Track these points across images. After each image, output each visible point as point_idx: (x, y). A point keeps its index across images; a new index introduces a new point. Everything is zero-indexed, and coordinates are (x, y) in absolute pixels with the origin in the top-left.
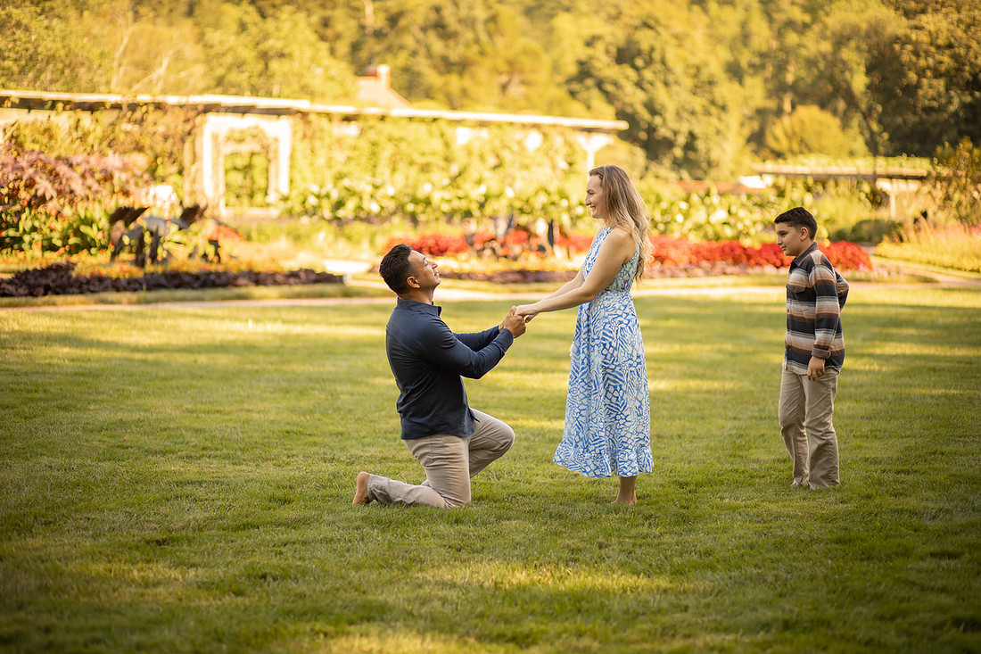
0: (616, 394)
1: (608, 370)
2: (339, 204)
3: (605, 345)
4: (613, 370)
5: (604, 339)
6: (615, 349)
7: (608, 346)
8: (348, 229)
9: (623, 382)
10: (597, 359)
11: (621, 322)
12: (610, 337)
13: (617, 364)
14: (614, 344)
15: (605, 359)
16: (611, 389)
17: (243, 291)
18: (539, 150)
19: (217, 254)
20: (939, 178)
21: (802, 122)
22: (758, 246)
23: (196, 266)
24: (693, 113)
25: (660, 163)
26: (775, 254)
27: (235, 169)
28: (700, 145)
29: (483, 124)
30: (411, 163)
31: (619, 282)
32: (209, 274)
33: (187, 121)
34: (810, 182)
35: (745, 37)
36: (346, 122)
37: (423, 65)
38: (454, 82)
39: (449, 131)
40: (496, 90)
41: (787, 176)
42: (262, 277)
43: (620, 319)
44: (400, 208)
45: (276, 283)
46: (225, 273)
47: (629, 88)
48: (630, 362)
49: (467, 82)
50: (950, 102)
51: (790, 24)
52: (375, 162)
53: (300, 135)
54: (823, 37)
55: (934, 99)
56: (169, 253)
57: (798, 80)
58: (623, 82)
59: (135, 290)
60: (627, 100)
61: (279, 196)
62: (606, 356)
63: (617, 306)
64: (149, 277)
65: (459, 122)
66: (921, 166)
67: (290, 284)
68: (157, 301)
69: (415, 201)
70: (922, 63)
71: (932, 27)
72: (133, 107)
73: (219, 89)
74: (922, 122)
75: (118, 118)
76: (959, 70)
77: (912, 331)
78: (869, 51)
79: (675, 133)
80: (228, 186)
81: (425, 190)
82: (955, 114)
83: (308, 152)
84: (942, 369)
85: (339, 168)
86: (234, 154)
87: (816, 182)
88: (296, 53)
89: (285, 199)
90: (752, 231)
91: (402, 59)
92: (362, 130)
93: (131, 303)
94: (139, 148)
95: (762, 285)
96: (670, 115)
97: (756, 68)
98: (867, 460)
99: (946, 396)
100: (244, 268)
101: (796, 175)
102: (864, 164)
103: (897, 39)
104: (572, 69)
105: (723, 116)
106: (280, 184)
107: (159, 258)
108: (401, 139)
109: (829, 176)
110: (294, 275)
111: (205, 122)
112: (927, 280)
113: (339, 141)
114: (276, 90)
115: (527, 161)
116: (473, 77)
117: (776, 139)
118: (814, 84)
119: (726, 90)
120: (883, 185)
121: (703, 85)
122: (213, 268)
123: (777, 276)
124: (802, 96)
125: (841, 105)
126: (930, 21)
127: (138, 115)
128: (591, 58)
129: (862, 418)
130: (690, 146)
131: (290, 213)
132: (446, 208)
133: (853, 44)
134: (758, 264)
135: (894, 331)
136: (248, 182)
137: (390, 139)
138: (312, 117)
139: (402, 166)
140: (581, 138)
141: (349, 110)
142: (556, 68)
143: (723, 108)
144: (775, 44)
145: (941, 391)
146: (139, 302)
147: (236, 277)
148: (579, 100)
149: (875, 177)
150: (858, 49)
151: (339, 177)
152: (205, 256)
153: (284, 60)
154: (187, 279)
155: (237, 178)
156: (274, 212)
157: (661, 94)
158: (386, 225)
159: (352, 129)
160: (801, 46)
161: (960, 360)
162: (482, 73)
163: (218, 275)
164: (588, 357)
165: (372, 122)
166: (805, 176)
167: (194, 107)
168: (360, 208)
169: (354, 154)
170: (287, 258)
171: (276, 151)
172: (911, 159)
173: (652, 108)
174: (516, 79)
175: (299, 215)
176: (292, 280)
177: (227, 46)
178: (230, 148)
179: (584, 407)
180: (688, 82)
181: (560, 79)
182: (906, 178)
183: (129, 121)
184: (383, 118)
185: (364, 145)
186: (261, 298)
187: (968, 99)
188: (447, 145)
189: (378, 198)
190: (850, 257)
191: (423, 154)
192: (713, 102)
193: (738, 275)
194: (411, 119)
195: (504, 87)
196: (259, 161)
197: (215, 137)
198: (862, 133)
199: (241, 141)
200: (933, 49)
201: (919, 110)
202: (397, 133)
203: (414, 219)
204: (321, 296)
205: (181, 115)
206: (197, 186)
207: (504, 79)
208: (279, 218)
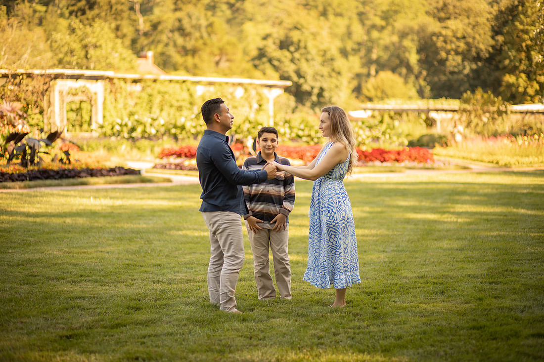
0: (336, 239)
1: (331, 226)
2: (133, 130)
3: (329, 211)
4: (334, 226)
5: (329, 208)
6: (335, 213)
7: (331, 212)
8: (138, 143)
9: (339, 233)
10: (324, 219)
11: (339, 198)
12: (332, 206)
13: (336, 222)
14: (334, 211)
15: (330, 219)
16: (333, 237)
17: (84, 180)
18: (242, 98)
19: (68, 159)
20: (465, 110)
21: (382, 80)
22: (370, 150)
23: (56, 166)
24: (322, 76)
25: (304, 105)
26: (380, 154)
27: (72, 110)
28: (326, 94)
29: (211, 84)
30: (171, 106)
31: (337, 174)
32: (65, 170)
33: (45, 84)
34: (392, 113)
35: (349, 34)
36: (134, 84)
37: (171, 51)
38: (190, 60)
39: (192, 88)
40: (213, 65)
41: (379, 110)
42: (94, 172)
43: (338, 195)
44: (167, 132)
45: (102, 175)
46: (73, 170)
47: (287, 62)
48: (343, 221)
49: (196, 60)
50: (464, 68)
51: (374, 26)
52: (151, 106)
53: (108, 91)
54: (393, 33)
55: (455, 67)
56: (41, 159)
57: (379, 58)
58: (283, 59)
59: (23, 180)
60: (286, 69)
61: (98, 125)
62: (330, 217)
63: (337, 188)
64: (30, 172)
65: (198, 83)
66: (455, 104)
67: (110, 176)
68: (35, 186)
69: (175, 127)
70: (449, 47)
71: (454, 27)
72: (15, 76)
73: (60, 66)
74: (449, 80)
75: (6, 83)
76: (469, 50)
77: (467, 198)
78: (419, 41)
79: (312, 88)
80: (68, 119)
81: (181, 121)
82: (467, 75)
83: (113, 100)
84: (492, 220)
85: (130, 109)
86: (72, 102)
87: (395, 113)
88: (104, 46)
89: (102, 127)
90: (367, 142)
91: (160, 48)
92: (143, 87)
93: (20, 188)
94: (18, 99)
95: (374, 172)
96: (309, 78)
97: (356, 51)
98: (469, 276)
99: (499, 236)
100: (84, 166)
101: (384, 110)
102: (422, 104)
103: (434, 34)
104: (255, 53)
105: (339, 78)
106: (98, 118)
107: (36, 162)
108: (166, 93)
109: (403, 111)
110: (112, 170)
111: (56, 84)
112: (465, 168)
113: (131, 94)
114: (92, 66)
115: (236, 104)
116: (200, 57)
117: (368, 90)
118: (389, 60)
119: (340, 63)
120: (433, 115)
121: (328, 61)
122: (67, 167)
123: (381, 167)
124: (381, 66)
125: (404, 71)
126: (452, 24)
127: (17, 81)
128: (265, 46)
129: (457, 250)
130: (320, 95)
131: (105, 135)
132: (193, 131)
133: (410, 37)
134: (371, 160)
135: (457, 197)
136: (79, 118)
137: (159, 92)
138: (115, 81)
139: (166, 108)
140: (265, 91)
141: (136, 76)
142: (245, 52)
143: (339, 73)
144: (365, 38)
145: (495, 233)
146: (25, 187)
147: (80, 172)
148: (259, 70)
149: (428, 111)
150: (413, 40)
151: (132, 114)
152: (61, 160)
153: (97, 49)
154: (52, 173)
155: (73, 115)
156: (95, 134)
157: (304, 67)
158: (160, 141)
159: (138, 87)
160: (379, 39)
161: (500, 214)
162: (204, 55)
163: (69, 171)
164: (319, 218)
165: (149, 83)
166: (389, 110)
167: (49, 76)
168: (144, 131)
169: (138, 101)
170: (106, 161)
171: (96, 100)
172: (447, 100)
173: (299, 74)
174: (224, 58)
175: (110, 136)
176: (111, 173)
177: (65, 41)
178: (70, 98)
179: (318, 247)
180: (319, 59)
181: (248, 58)
182: (446, 111)
183: (13, 84)
184: (155, 81)
185: (145, 96)
186: (95, 184)
187: (474, 66)
188: (191, 95)
189: (155, 126)
190: (422, 156)
191: (178, 101)
192: (333, 70)
193: (361, 166)
194: (171, 81)
195: (217, 63)
196: (85, 106)
197: (61, 93)
198: (414, 86)
199: (75, 94)
200: (454, 39)
201: (447, 73)
202: (163, 89)
203: (175, 137)
204: (128, 182)
205: (42, 80)
206: (51, 121)
207: (217, 58)
208: (99, 138)
